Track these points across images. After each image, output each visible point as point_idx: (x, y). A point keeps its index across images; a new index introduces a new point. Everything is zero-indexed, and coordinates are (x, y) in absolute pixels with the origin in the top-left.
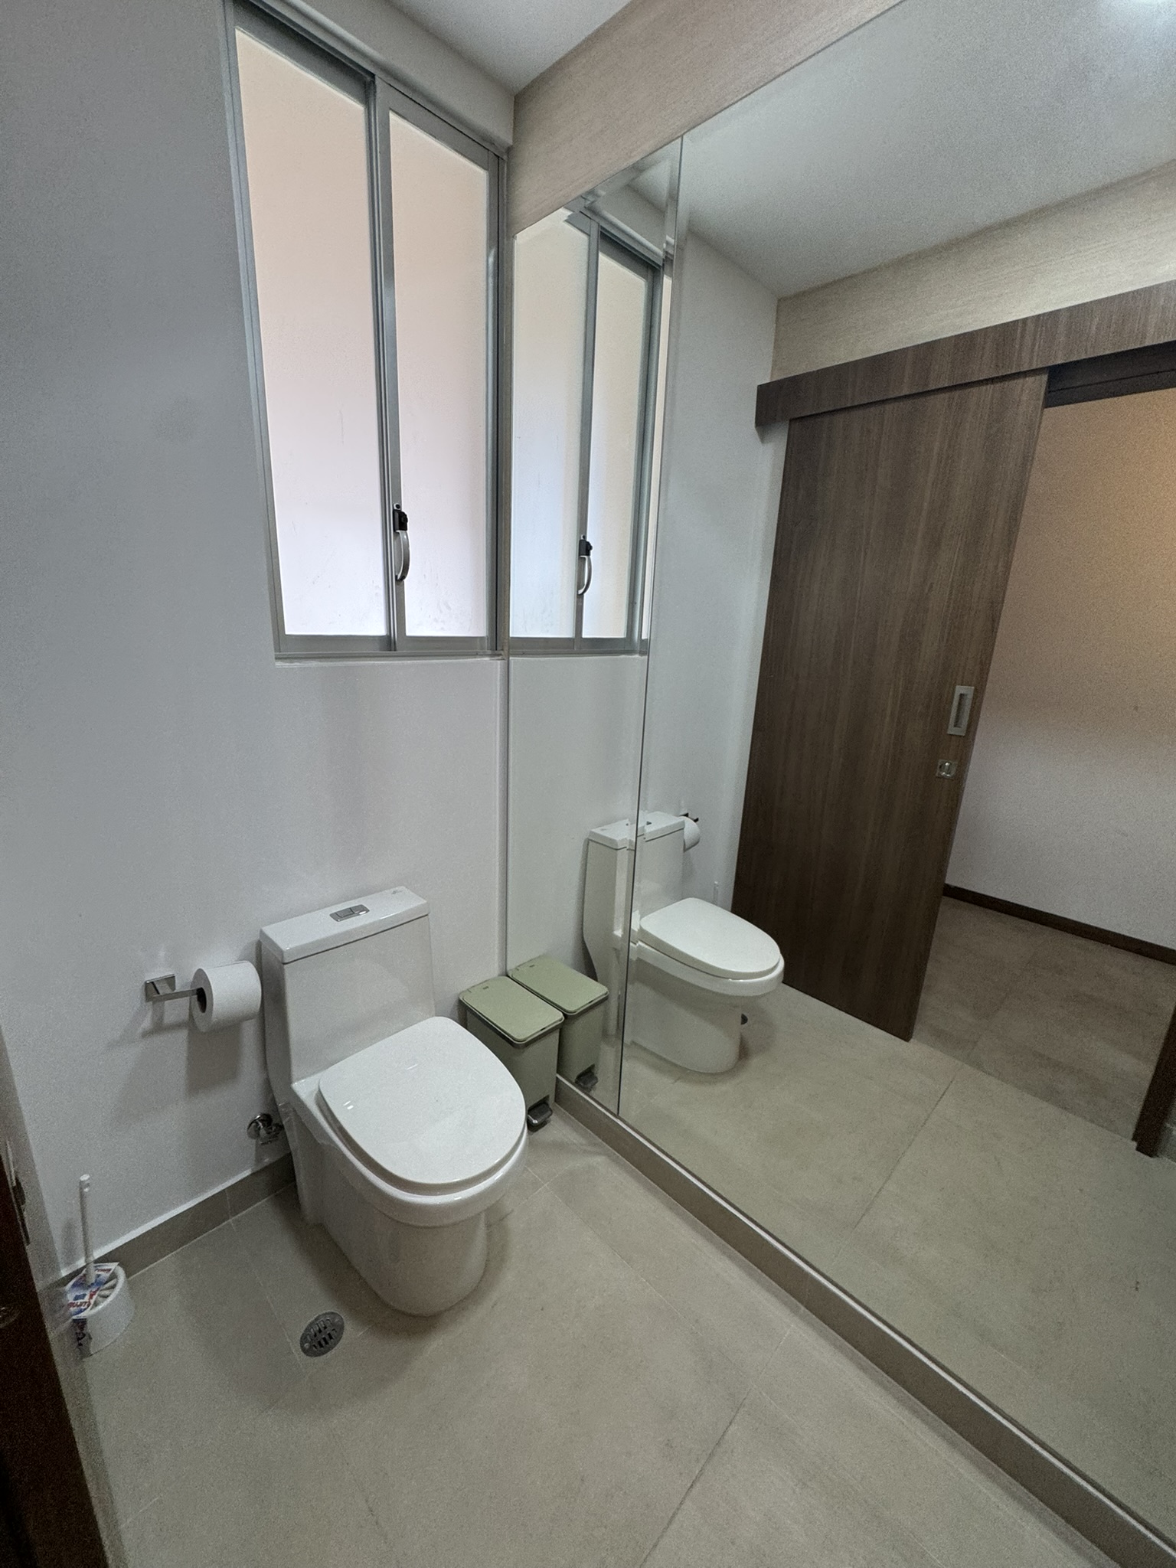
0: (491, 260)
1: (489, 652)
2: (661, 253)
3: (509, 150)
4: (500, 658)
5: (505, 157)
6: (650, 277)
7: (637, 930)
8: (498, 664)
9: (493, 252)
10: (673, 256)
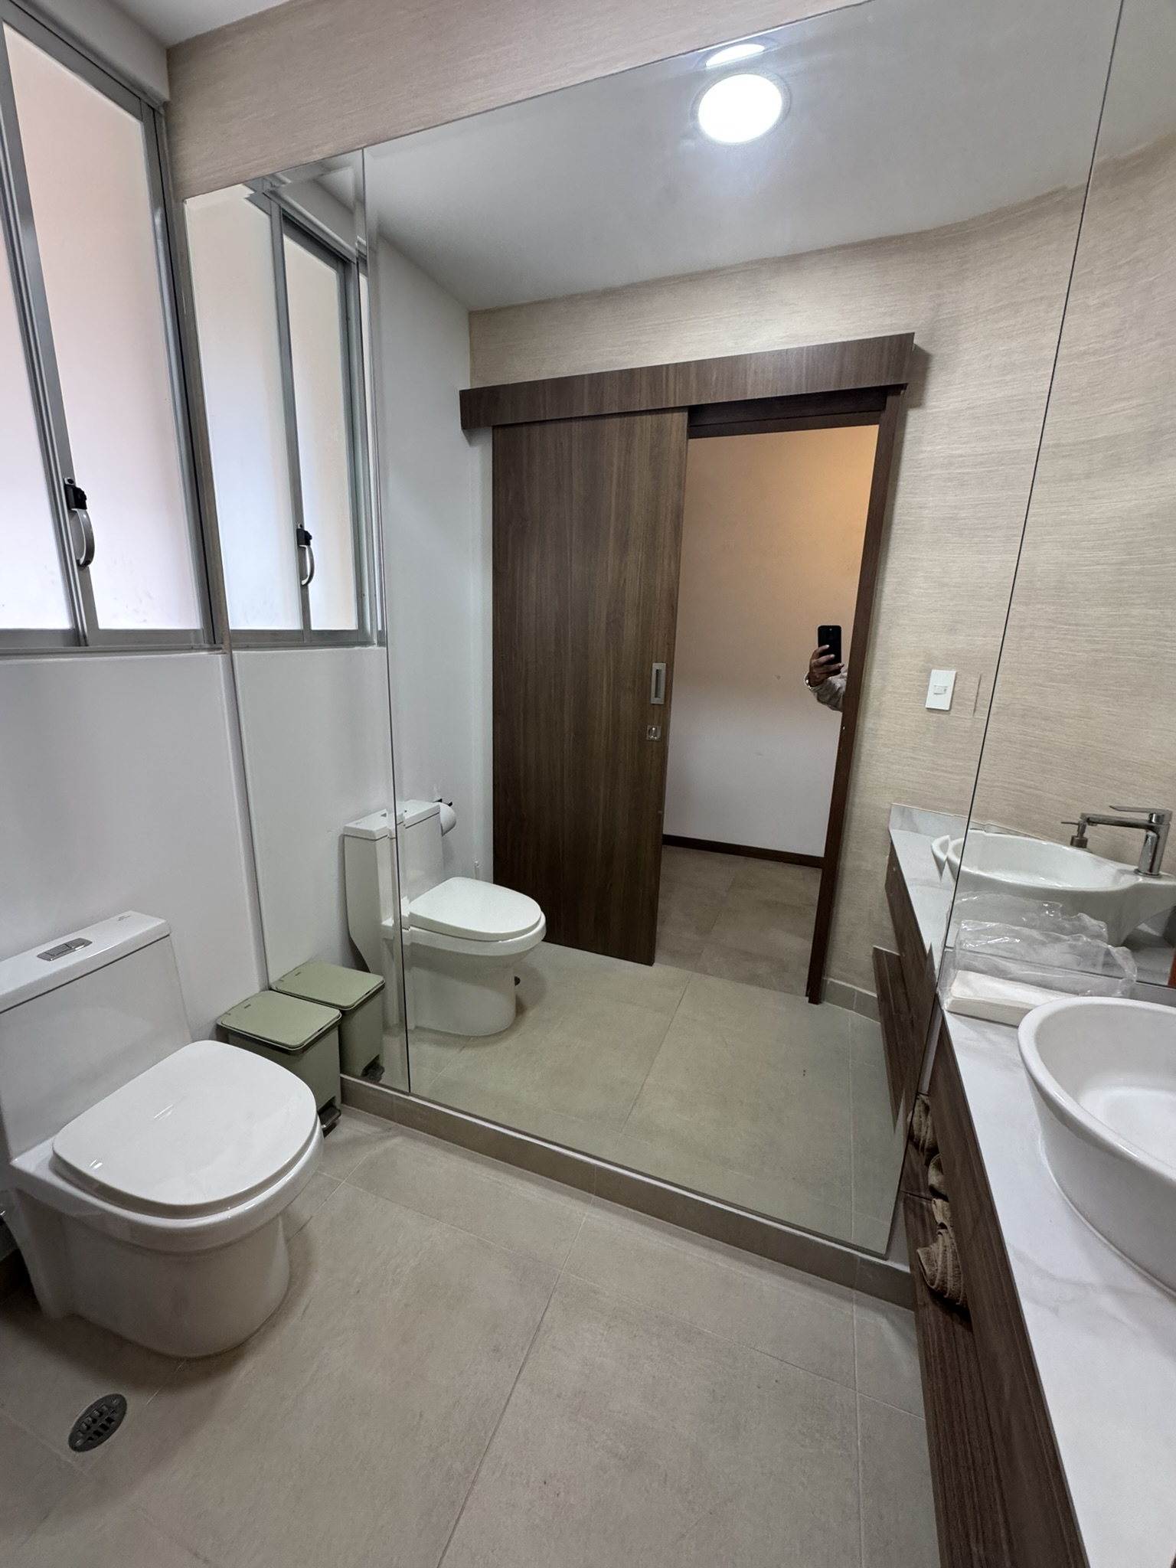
0: (158, 220)
1: (207, 646)
2: (354, 251)
3: (166, 105)
4: (220, 651)
5: (162, 111)
6: (341, 270)
7: (407, 916)
8: (218, 659)
9: (159, 213)
10: (366, 256)
